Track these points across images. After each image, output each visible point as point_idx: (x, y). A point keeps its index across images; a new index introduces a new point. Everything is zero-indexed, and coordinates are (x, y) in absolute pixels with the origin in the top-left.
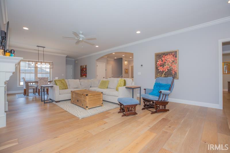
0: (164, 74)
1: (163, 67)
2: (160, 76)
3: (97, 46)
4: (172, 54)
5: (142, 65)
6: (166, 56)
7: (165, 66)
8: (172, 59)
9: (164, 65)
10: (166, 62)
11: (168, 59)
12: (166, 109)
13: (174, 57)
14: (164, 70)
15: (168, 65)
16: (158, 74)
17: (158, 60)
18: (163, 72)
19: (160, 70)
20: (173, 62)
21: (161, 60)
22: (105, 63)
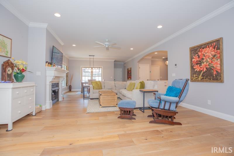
0: (201, 75)
1: (200, 66)
2: (196, 77)
3: (132, 49)
4: (213, 44)
5: (176, 65)
6: (203, 50)
7: (202, 64)
8: (213, 53)
9: (201, 62)
10: (204, 58)
11: (207, 54)
12: (174, 121)
13: (216, 49)
14: (202, 69)
15: (207, 61)
16: (194, 76)
17: (194, 57)
18: (200, 71)
19: (196, 70)
20: (214, 57)
21: (197, 55)
22: (149, 65)
